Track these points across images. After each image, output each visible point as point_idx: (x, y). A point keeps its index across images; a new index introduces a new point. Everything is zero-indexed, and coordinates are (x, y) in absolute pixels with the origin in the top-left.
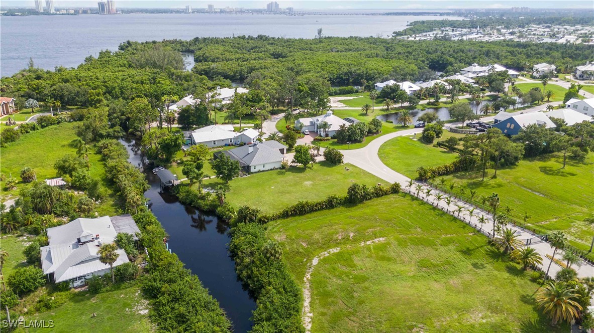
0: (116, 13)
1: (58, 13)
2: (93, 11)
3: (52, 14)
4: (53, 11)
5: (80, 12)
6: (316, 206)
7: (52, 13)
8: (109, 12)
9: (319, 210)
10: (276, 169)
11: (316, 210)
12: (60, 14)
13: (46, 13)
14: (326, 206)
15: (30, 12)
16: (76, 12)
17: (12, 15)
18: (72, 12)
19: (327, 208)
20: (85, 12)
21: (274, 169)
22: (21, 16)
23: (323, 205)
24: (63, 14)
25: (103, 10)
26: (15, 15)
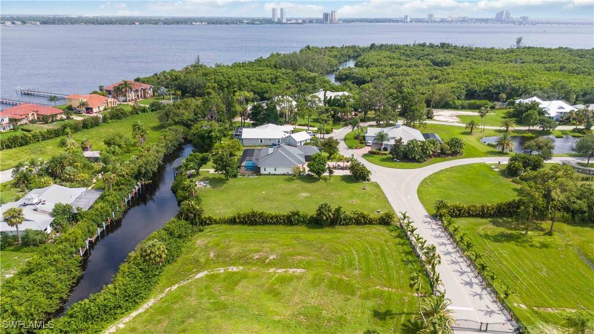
0: (337, 23)
1: (289, 22)
2: (318, 21)
3: (284, 24)
4: (285, 21)
5: (307, 21)
6: (272, 218)
7: (284, 22)
8: (331, 22)
9: (274, 223)
10: (289, 175)
11: (271, 224)
12: (290, 24)
13: (280, 22)
14: (284, 222)
15: (267, 21)
16: (304, 22)
17: (252, 24)
18: (300, 21)
19: (284, 223)
20: (311, 21)
21: (286, 175)
22: (258, 24)
23: (281, 219)
24: (292, 23)
25: (326, 20)
26: (254, 24)
